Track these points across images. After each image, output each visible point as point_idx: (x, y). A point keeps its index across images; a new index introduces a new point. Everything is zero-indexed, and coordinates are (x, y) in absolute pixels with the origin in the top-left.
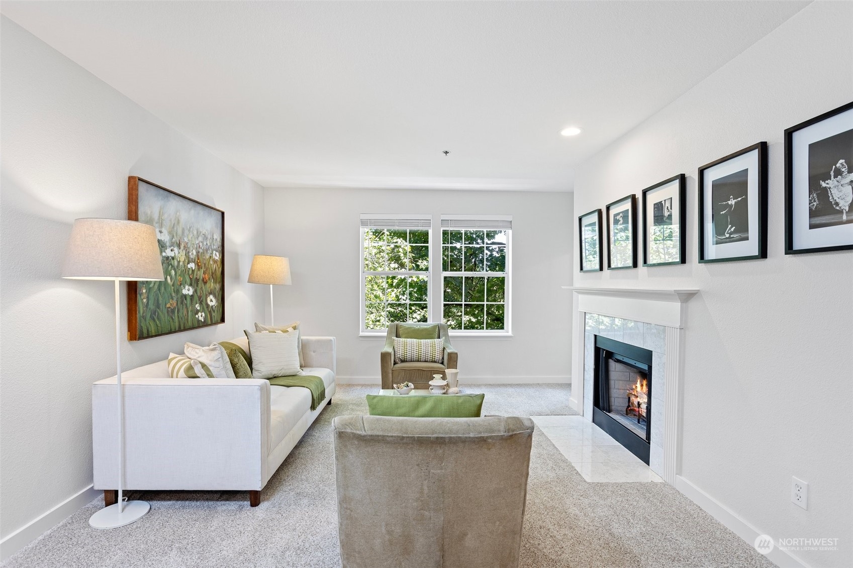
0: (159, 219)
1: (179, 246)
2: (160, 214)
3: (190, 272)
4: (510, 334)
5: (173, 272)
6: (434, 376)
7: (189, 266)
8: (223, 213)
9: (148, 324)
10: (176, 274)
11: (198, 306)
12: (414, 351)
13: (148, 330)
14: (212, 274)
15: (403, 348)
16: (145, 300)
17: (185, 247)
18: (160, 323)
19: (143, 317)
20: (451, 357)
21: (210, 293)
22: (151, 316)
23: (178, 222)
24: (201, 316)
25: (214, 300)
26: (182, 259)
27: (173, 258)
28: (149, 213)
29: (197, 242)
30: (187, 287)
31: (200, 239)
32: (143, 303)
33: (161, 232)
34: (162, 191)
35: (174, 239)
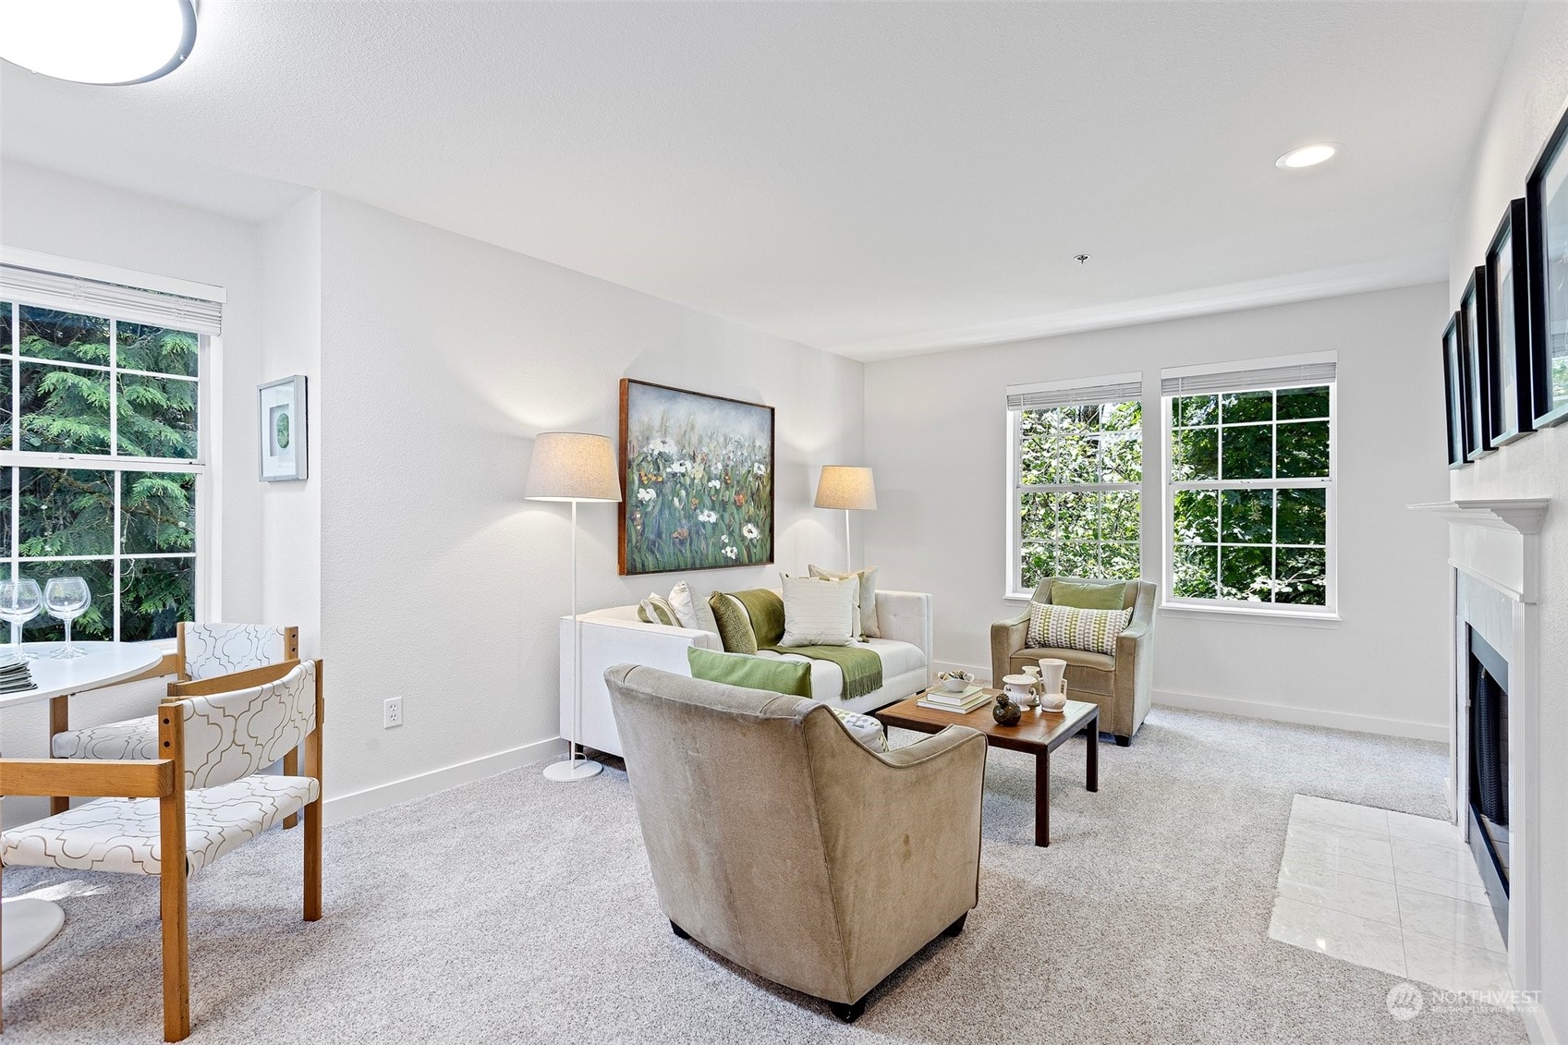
0: (661, 427)
1: (693, 458)
2: (662, 419)
3: (713, 492)
4: (1335, 616)
5: (683, 493)
6: (1023, 668)
7: (710, 484)
8: (773, 410)
9: (644, 558)
10: (687, 495)
11: (725, 538)
12: (1061, 627)
13: (643, 565)
14: (753, 494)
15: (1042, 621)
16: (639, 527)
17: (703, 459)
18: (663, 557)
19: (636, 547)
20: (1122, 645)
21: (749, 521)
22: (647, 547)
23: (693, 428)
24: (731, 552)
25: (754, 530)
26: (698, 476)
27: (683, 475)
28: (646, 420)
29: (724, 452)
30: (706, 512)
31: (730, 447)
32: (636, 530)
33: (664, 442)
34: (665, 391)
35: (684, 451)
